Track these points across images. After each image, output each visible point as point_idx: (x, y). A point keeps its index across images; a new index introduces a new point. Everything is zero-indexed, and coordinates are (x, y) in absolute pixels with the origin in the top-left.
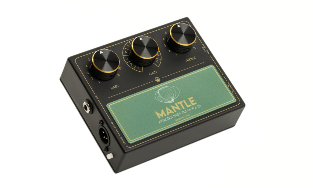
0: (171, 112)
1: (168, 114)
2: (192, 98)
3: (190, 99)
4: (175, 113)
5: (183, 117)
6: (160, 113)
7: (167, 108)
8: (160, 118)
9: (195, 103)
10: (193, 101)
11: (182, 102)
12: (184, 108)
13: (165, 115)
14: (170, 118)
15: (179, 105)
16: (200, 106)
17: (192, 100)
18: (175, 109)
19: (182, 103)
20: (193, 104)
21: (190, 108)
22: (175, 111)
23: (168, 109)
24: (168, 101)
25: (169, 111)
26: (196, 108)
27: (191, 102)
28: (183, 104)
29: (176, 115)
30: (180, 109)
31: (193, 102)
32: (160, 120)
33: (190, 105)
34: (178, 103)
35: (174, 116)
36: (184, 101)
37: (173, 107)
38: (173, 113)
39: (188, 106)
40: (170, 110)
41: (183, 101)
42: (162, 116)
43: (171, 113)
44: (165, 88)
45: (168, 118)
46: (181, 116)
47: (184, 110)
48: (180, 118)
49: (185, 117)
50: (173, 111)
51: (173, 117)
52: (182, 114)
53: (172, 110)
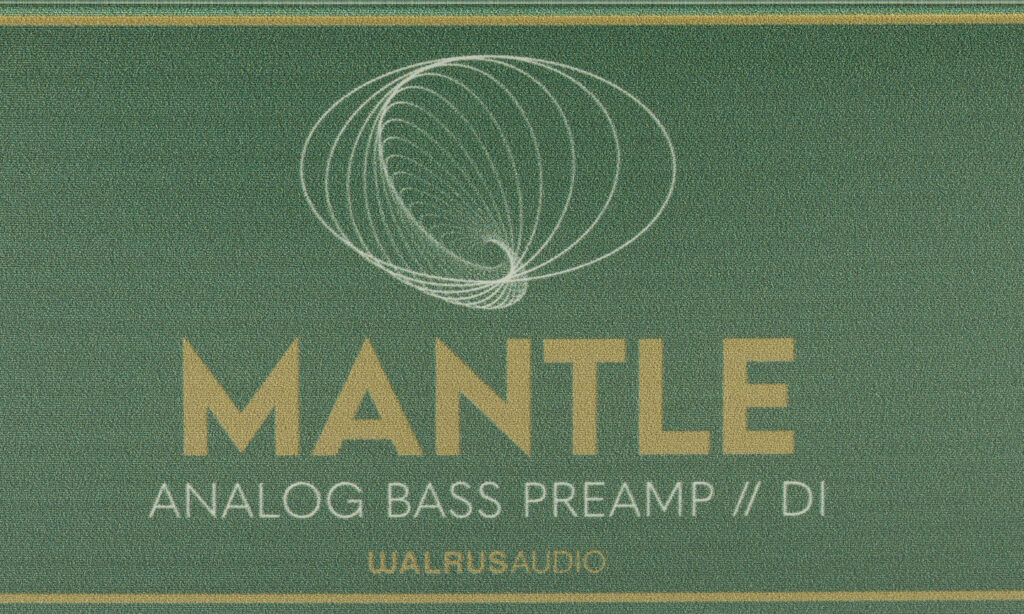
0: (394, 428)
1: (328, 444)
2: (781, 350)
3: (738, 353)
4: (428, 469)
5: (497, 562)
6: (241, 395)
7: (367, 351)
8: (195, 442)
9: (780, 443)
10: (775, 395)
11: (612, 350)
12: (584, 440)
13: (287, 443)
14: (323, 499)
15: (551, 384)
16: (817, 498)
17: (758, 373)
18: (465, 406)
19: (604, 370)
20: (739, 440)
21: (667, 470)
22: (448, 440)
23: (367, 373)
24: (436, 265)
25: (367, 410)
26: (747, 500)
27: (738, 394)
28: (617, 383)
29: (430, 499)
30: (519, 433)
31: (759, 419)
32: (182, 470)
33: (695, 443)
34: (556, 350)
35: (396, 494)
36: (651, 351)
37: (453, 377)
38: (407, 445)
39: (654, 439)
40: (387, 402)
41: (632, 351)
42: (241, 430)
43: (385, 447)
44: (509, 76)
45: (302, 501)
46: (476, 535)
47: (579, 470)
48: (452, 559)
49: (523, 563)
50: (422, 421)
51: (375, 506)
52: (513, 504)
53: (411, 415)
